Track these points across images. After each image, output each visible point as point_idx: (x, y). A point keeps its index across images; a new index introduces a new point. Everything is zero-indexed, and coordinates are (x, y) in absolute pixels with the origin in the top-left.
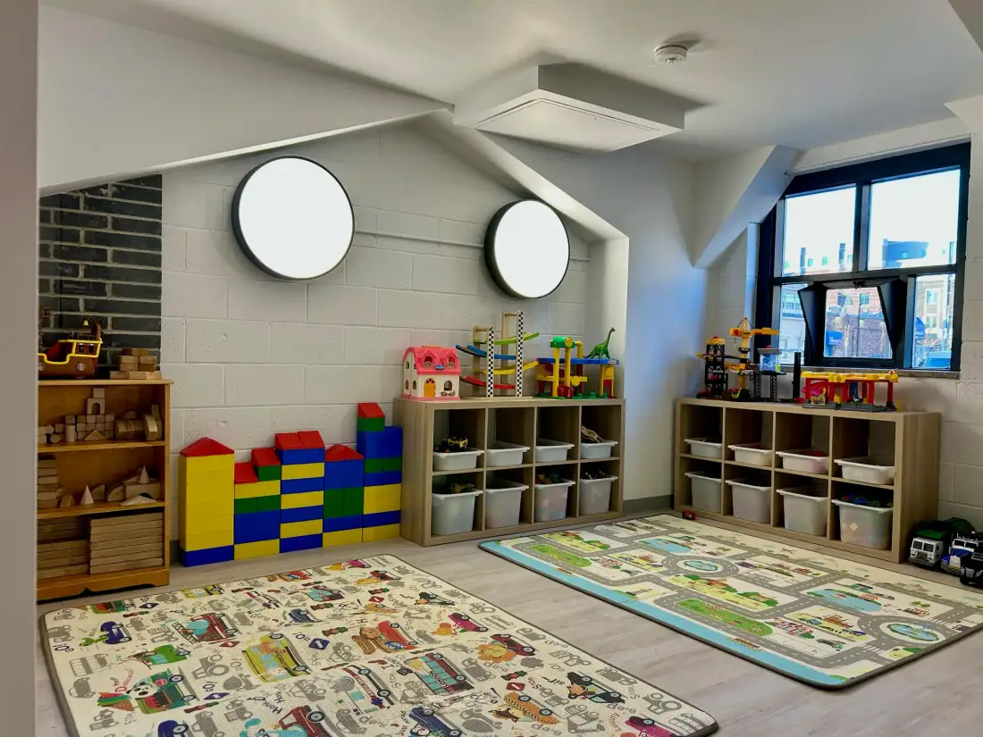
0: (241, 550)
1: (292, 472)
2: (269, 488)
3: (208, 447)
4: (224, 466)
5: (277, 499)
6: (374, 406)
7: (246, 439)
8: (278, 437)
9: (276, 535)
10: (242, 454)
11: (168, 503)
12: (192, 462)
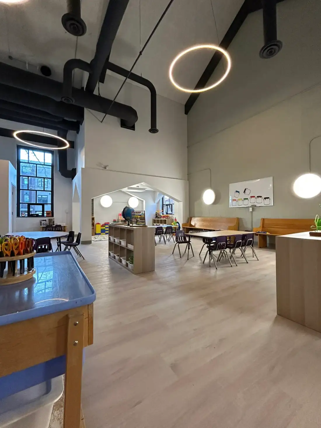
0: (101, 234)
1: (106, 226)
2: (104, 228)
3: (98, 224)
4: (100, 226)
5: (105, 229)
6: (115, 220)
7: (102, 223)
8: (105, 223)
9: (105, 232)
10: (101, 224)
11: (95, 228)
12: (97, 225)
